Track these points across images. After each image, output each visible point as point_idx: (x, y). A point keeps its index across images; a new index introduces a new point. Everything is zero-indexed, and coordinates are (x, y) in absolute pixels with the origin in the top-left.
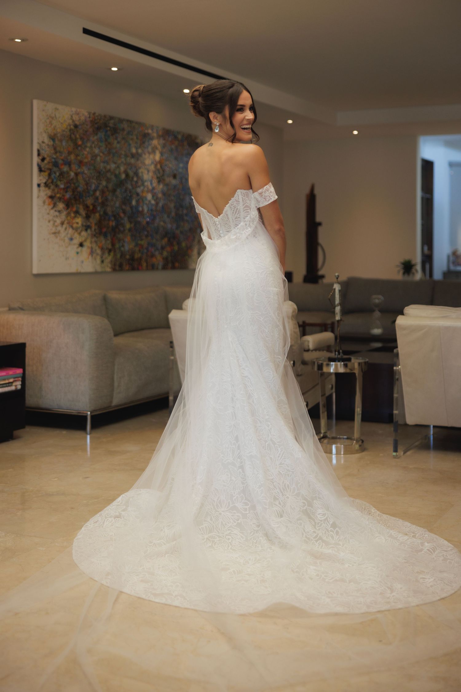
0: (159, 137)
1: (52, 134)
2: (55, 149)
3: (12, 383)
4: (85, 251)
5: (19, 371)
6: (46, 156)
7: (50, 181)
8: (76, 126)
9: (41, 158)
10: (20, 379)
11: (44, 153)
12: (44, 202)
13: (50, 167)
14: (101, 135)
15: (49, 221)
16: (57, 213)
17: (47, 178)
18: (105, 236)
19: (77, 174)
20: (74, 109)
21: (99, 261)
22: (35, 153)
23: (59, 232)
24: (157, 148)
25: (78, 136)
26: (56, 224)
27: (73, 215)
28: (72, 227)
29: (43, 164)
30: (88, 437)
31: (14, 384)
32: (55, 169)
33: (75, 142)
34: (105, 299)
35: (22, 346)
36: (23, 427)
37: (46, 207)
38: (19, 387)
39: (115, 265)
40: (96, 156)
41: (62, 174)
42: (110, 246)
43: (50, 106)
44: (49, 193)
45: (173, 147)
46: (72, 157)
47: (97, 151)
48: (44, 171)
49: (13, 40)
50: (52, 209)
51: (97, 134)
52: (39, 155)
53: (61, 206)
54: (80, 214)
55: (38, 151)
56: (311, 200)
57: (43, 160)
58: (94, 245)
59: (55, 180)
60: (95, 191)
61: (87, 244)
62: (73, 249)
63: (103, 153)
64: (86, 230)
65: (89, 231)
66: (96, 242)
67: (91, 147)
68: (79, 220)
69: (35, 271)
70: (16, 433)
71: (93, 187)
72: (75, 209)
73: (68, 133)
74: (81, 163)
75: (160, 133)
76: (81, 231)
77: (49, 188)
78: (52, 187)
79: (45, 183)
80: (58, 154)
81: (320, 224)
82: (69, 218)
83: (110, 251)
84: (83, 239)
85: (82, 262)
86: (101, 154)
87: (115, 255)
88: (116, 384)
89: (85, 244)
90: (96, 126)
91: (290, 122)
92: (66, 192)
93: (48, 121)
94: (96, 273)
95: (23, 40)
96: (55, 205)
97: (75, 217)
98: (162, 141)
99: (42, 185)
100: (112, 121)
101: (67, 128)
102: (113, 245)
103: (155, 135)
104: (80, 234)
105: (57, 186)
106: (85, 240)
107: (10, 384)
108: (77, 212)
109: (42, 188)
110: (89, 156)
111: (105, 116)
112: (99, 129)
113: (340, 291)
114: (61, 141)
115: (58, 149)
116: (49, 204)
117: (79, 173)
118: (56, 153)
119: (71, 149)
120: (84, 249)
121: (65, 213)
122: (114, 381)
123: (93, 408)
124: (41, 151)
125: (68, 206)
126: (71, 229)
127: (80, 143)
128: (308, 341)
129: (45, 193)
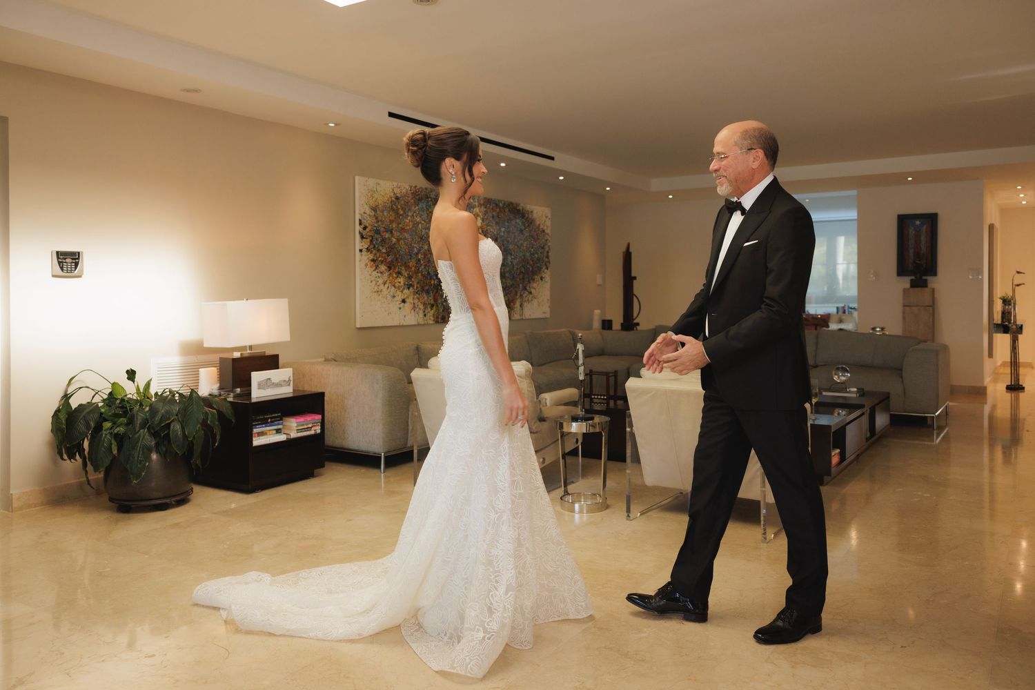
0: (480, 205)
1: (374, 206)
2: (377, 218)
3: (311, 428)
4: (408, 306)
5: (319, 417)
6: (367, 225)
7: (372, 246)
8: (397, 198)
9: (362, 226)
10: (319, 424)
11: (365, 223)
12: (366, 265)
13: (372, 235)
14: (423, 205)
15: (371, 282)
16: (380, 275)
17: (369, 244)
18: (427, 292)
19: (398, 240)
20: (395, 184)
21: (421, 315)
22: (357, 222)
23: (381, 291)
24: (478, 215)
25: (399, 207)
26: (378, 284)
27: (395, 275)
28: (394, 286)
29: (364, 233)
30: (382, 475)
31: (313, 429)
32: (377, 236)
33: (396, 212)
34: (418, 349)
35: (322, 394)
36: (323, 466)
37: (368, 269)
38: (319, 431)
39: (437, 318)
40: (418, 223)
41: (384, 240)
42: (432, 302)
43: (372, 182)
44: (371, 257)
45: (494, 213)
46: (394, 225)
47: (418, 219)
48: (367, 238)
49: (327, 124)
50: (375, 270)
51: (418, 205)
52: (360, 224)
53: (383, 268)
54: (402, 275)
55: (360, 220)
56: (628, 256)
57: (365, 228)
58: (416, 301)
59: (377, 246)
60: (417, 254)
61: (410, 300)
62: (397, 303)
64: (409, 288)
65: (411, 289)
66: (418, 299)
67: (413, 215)
68: (401, 280)
69: (358, 326)
70: (316, 471)
71: (416, 250)
72: (397, 270)
73: (390, 204)
74: (403, 230)
75: (482, 202)
76: (404, 289)
77: (371, 253)
78: (374, 252)
79: (367, 248)
80: (380, 223)
81: (635, 278)
82: (391, 278)
83: (432, 306)
84: (406, 296)
85: (405, 316)
86: (423, 222)
87: (438, 309)
88: (410, 428)
89: (407, 300)
90: (417, 198)
91: (608, 189)
92: (388, 256)
93: (369, 194)
94: (419, 325)
95: (336, 125)
96: (377, 267)
97: (397, 277)
98: (483, 209)
99: (364, 250)
101: (388, 200)
102: (435, 300)
103: (477, 204)
104: (402, 292)
105: (379, 250)
106: (407, 297)
107: (309, 429)
108: (399, 273)
109: (364, 253)
110: (411, 223)
112: (420, 200)
113: (583, 351)
114: (383, 211)
115: (380, 218)
116: (371, 267)
117: (401, 239)
118: (378, 222)
119: (392, 218)
120: (406, 305)
121: (387, 274)
122: (408, 425)
123: (386, 450)
124: (363, 221)
125: (390, 268)
126: (393, 288)
127: (402, 213)
128: (546, 399)
129: (367, 257)
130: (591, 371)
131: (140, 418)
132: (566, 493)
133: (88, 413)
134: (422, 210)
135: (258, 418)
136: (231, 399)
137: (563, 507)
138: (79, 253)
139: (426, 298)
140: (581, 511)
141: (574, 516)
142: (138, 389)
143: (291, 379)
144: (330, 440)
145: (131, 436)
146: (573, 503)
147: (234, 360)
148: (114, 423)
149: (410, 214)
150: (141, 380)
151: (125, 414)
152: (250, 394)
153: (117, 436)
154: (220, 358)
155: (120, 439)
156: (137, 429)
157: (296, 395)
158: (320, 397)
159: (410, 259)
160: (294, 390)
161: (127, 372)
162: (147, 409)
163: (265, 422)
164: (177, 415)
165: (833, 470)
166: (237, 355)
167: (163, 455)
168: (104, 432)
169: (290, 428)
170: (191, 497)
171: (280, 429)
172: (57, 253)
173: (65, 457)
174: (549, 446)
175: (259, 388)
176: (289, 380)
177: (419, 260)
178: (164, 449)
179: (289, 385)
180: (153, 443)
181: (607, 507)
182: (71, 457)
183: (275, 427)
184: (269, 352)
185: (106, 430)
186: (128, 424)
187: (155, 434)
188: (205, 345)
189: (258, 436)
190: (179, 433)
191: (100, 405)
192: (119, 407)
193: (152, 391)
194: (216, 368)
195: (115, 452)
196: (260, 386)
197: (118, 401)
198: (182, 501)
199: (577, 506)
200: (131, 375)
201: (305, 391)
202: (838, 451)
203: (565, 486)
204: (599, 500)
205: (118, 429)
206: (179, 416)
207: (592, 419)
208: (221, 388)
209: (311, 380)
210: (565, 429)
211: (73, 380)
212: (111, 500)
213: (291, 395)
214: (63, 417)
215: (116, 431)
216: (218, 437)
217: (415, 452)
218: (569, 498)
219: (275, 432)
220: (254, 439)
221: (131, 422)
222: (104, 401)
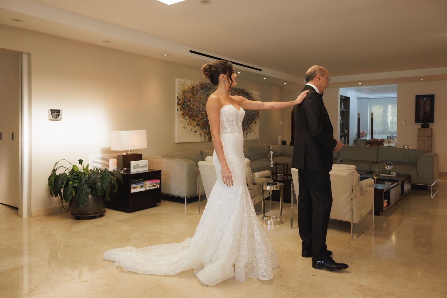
1: (183, 91)
2: (184, 96)
3: (155, 185)
4: (197, 134)
5: (159, 181)
7: (182, 108)
8: (193, 87)
10: (159, 184)
12: (180, 116)
13: (182, 103)
14: (204, 90)
15: (182, 123)
16: (185, 120)
17: (181, 107)
18: (206, 128)
19: (194, 105)
20: (192, 81)
21: (203, 138)
23: (186, 127)
25: (194, 91)
26: (185, 124)
27: (192, 121)
29: (179, 102)
30: (185, 206)
31: (156, 186)
32: (184, 104)
33: (193, 93)
34: (201, 152)
35: (160, 171)
36: (161, 202)
37: (181, 118)
38: (159, 187)
40: (202, 98)
41: (187, 106)
43: (182, 80)
44: (182, 112)
46: (192, 99)
47: (202, 96)
48: (180, 105)
49: (164, 56)
50: (183, 118)
51: (202, 90)
52: (177, 98)
53: (187, 117)
55: (177, 97)
57: (179, 100)
58: (201, 132)
59: (184, 108)
60: (202, 111)
61: (198, 131)
62: (193, 133)
63: (205, 97)
64: (198, 126)
65: (199, 126)
66: (202, 131)
68: (195, 122)
69: (176, 142)
70: (158, 204)
72: (193, 118)
73: (190, 90)
74: (196, 101)
76: (196, 126)
77: (182, 111)
79: (180, 109)
80: (186, 98)
82: (190, 122)
83: (208, 134)
84: (197, 129)
85: (196, 138)
86: (204, 98)
90: (202, 87)
91: (285, 83)
92: (189, 112)
93: (181, 86)
94: (202, 142)
95: (167, 56)
96: (184, 117)
99: (179, 110)
100: (209, 85)
101: (189, 88)
104: (195, 128)
105: (185, 110)
108: (194, 120)
109: (179, 111)
110: (199, 98)
111: (206, 83)
112: (203, 88)
114: (187, 93)
115: (186, 96)
117: (195, 105)
118: (185, 98)
119: (191, 96)
120: (197, 133)
121: (189, 120)
122: (197, 185)
123: (187, 196)
124: (179, 97)
125: (190, 117)
126: (191, 126)
127: (195, 93)
128: (256, 175)
129: (180, 112)
130: (276, 163)
131: (84, 180)
132: (265, 216)
133: (63, 177)
134: (204, 92)
135: (133, 181)
136: (122, 173)
137: (263, 222)
138: (60, 110)
139: (205, 130)
140: (271, 224)
141: (268, 227)
142: (83, 168)
143: (147, 164)
144: (164, 191)
145: (80, 187)
146: (267, 221)
147: (124, 156)
148: (74, 182)
149: (199, 94)
150: (85, 164)
151: (78, 178)
152: (130, 171)
153: (74, 187)
154: (118, 155)
155: (76, 188)
156: (83, 185)
157: (149, 171)
158: (160, 172)
159: (199, 114)
160: (148, 169)
161: (79, 160)
162: (87, 176)
163: (136, 183)
164: (99, 179)
165: (384, 209)
166: (125, 154)
167: (94, 196)
168: (69, 186)
169: (146, 185)
170: (105, 214)
171: (142, 186)
172: (51, 110)
173: (54, 195)
174: (257, 195)
175: (134, 168)
176: (147, 165)
177: (203, 114)
178: (94, 193)
179: (146, 167)
180: (89, 191)
181: (283, 223)
182: (56, 196)
183: (140, 185)
184: (138, 153)
185: (70, 185)
186: (79, 182)
187: (90, 187)
188: (112, 150)
189: (133, 188)
190: (100, 187)
191: (68, 174)
192: (76, 175)
193: (90, 169)
194: (116, 160)
195: (74, 194)
196: (134, 167)
197: (75, 173)
198: (101, 215)
199: (269, 222)
200: (81, 162)
201: (153, 170)
202: (387, 200)
203: (264, 213)
204: (279, 220)
205: (75, 184)
206: (100, 179)
207: (276, 184)
208: (118, 168)
209: (156, 165)
210: (264, 189)
211: (58, 163)
212: (72, 214)
213: (147, 171)
214: (53, 179)
215: (74, 185)
216: (116, 189)
217: (200, 197)
218: (266, 218)
219: (140, 187)
220: (131, 190)
221: (80, 182)
222: (69, 172)
